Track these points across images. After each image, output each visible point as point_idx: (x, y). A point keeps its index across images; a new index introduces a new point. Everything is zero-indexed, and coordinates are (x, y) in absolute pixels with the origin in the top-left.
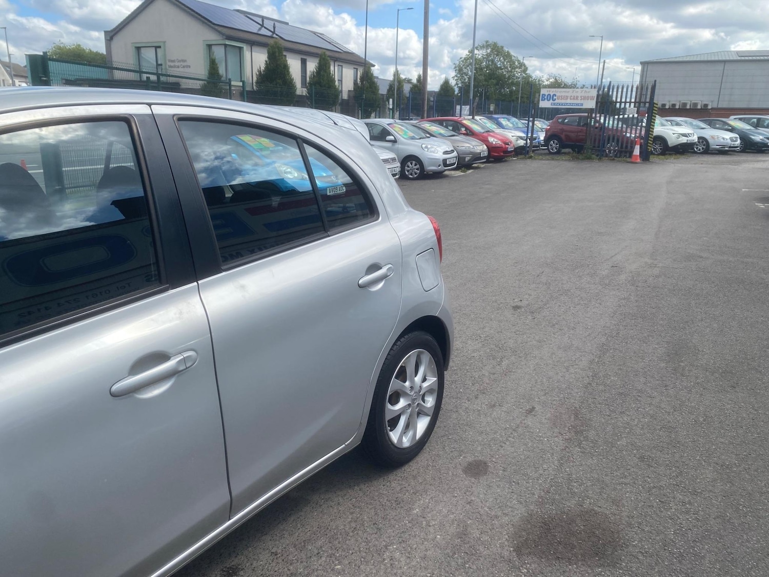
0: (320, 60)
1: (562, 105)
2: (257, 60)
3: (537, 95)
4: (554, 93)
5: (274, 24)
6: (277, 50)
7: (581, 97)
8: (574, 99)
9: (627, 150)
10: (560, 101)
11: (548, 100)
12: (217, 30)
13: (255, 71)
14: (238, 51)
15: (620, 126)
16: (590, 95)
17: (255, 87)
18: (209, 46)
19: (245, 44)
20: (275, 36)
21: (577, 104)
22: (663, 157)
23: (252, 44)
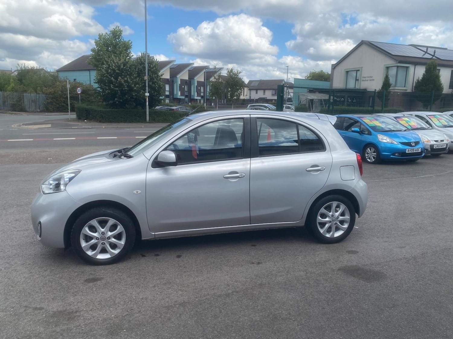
5: (435, 50)
6: (432, 67)
12: (393, 58)
13: (415, 80)
14: (405, 69)
17: (413, 90)
18: (388, 68)
19: (411, 65)
20: (434, 58)
23: (417, 64)
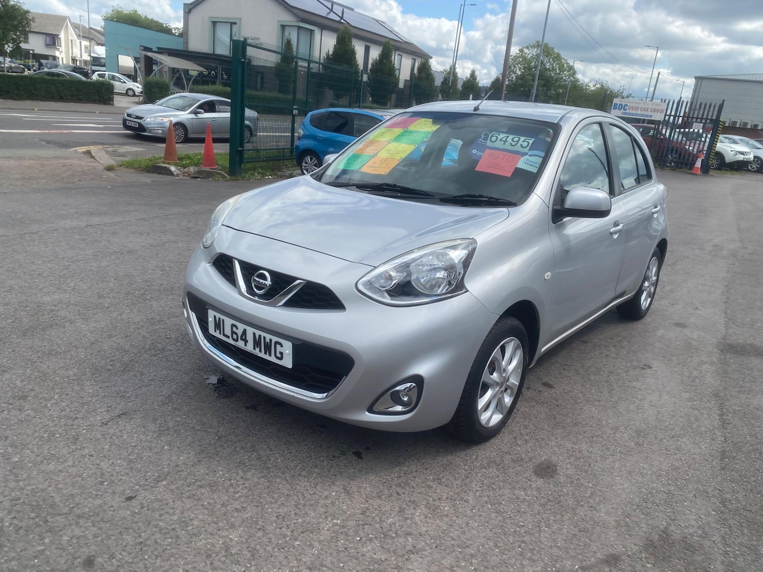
0: (384, 49)
1: (632, 115)
2: (326, 44)
3: (609, 104)
4: (626, 103)
5: (343, 10)
6: (347, 36)
7: (651, 109)
8: (644, 110)
9: (688, 162)
10: (631, 111)
11: (619, 109)
12: (292, 12)
13: (324, 55)
14: (310, 34)
15: (680, 139)
16: (660, 108)
17: (321, 70)
18: (283, 27)
19: (316, 27)
20: (342, 21)
21: (647, 116)
22: (719, 172)
23: (323, 27)
